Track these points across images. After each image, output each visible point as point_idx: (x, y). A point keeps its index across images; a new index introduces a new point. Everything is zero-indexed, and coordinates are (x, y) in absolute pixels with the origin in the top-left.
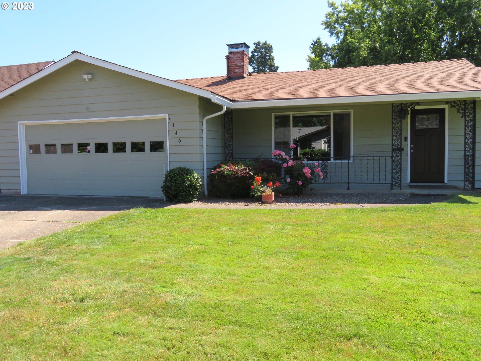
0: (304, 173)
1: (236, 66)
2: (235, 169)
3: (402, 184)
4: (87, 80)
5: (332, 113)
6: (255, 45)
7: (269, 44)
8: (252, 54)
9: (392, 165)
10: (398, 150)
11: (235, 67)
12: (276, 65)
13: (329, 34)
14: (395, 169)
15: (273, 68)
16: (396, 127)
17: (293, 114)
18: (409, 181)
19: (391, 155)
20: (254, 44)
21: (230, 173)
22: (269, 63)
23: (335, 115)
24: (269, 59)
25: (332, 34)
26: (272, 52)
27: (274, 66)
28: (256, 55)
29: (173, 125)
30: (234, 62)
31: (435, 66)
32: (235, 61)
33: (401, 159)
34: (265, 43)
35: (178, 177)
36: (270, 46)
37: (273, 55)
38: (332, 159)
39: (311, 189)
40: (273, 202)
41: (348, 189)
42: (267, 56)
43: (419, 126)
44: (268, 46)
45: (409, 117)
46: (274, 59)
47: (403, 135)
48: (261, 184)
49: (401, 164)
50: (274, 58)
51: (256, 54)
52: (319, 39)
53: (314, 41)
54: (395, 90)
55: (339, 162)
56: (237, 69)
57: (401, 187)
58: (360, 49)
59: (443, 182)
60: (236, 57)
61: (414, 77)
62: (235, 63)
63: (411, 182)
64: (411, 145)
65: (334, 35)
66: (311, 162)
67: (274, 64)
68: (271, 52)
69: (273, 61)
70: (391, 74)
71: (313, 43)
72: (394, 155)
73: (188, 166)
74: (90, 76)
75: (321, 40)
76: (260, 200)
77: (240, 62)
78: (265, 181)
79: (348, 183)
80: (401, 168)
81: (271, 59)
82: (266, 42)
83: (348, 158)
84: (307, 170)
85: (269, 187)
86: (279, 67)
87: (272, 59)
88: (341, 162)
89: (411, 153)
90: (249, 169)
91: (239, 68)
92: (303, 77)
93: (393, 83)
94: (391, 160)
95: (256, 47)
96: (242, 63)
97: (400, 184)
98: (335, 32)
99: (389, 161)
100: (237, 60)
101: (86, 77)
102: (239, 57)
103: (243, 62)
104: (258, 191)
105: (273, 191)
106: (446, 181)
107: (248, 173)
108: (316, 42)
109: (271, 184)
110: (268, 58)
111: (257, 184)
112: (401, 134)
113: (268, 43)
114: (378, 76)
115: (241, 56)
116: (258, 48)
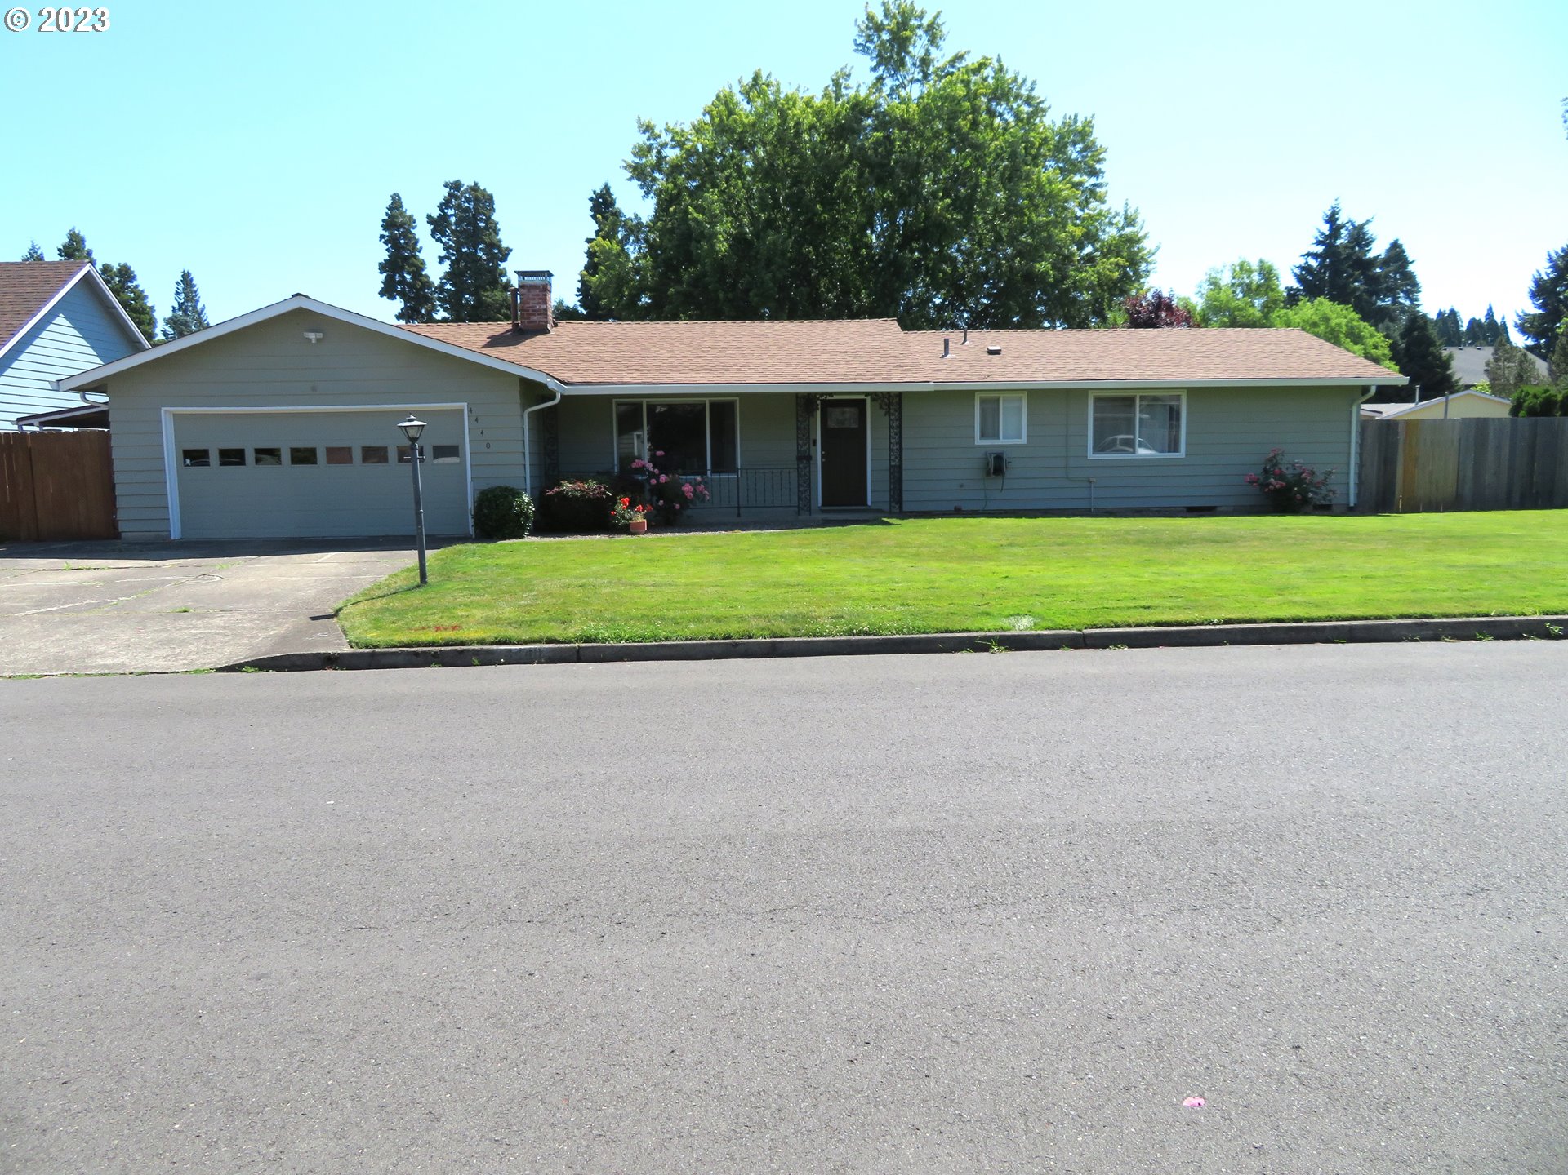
0: (683, 493)
1: (533, 311)
2: (584, 487)
3: (812, 508)
4: (314, 341)
5: (707, 401)
6: (448, 190)
7: (485, 190)
8: (442, 210)
9: (798, 480)
10: (805, 458)
11: (531, 312)
12: (504, 245)
13: (642, 193)
14: (802, 486)
15: (496, 251)
16: (802, 426)
17: (647, 402)
18: (820, 504)
19: (796, 466)
20: (446, 186)
21: (578, 494)
22: (487, 239)
23: (712, 405)
24: (487, 228)
25: (647, 194)
26: (494, 211)
27: (499, 247)
28: (452, 215)
29: (477, 420)
30: (529, 303)
31: (853, 329)
32: (531, 301)
33: (810, 472)
34: (475, 188)
35: (502, 500)
36: (489, 195)
37: (495, 217)
38: (709, 473)
39: (689, 517)
40: (647, 532)
41: (739, 515)
42: (481, 220)
43: (832, 424)
44: (484, 196)
45: (819, 413)
46: (499, 230)
47: (812, 438)
48: (628, 508)
49: (810, 479)
50: (499, 226)
51: (451, 212)
52: (607, 188)
53: (594, 192)
54: (801, 376)
55: (716, 476)
56: (534, 315)
57: (810, 511)
58: (716, 238)
59: (865, 503)
60: (533, 295)
61: (825, 352)
62: (531, 305)
63: (823, 505)
64: (822, 450)
65: (652, 195)
66: (693, 477)
67: (500, 241)
68: (490, 210)
69: (497, 234)
70: (791, 343)
71: (594, 197)
72: (801, 466)
73: (512, 484)
74: (320, 335)
75: (612, 191)
76: (627, 529)
77: (539, 303)
78: (632, 505)
79: (739, 507)
80: (809, 484)
81: (491, 228)
82: (476, 184)
83: (734, 470)
84: (687, 488)
85: (638, 511)
86: (511, 250)
87: (493, 228)
88: (718, 477)
89: (822, 463)
90: (604, 487)
91: (539, 314)
92: (654, 338)
93: (797, 361)
94: (796, 474)
95: (450, 195)
96: (545, 306)
97: (810, 507)
98: (655, 187)
99: (794, 475)
100: (534, 299)
101: (312, 336)
102: (539, 295)
103: (546, 303)
104: (624, 518)
105: (645, 517)
106: (869, 503)
107: (604, 493)
108: (599, 196)
109: (640, 507)
110: (482, 225)
111: (621, 507)
112: (809, 437)
113: (482, 188)
114: (773, 345)
115: (541, 294)
116: (456, 197)
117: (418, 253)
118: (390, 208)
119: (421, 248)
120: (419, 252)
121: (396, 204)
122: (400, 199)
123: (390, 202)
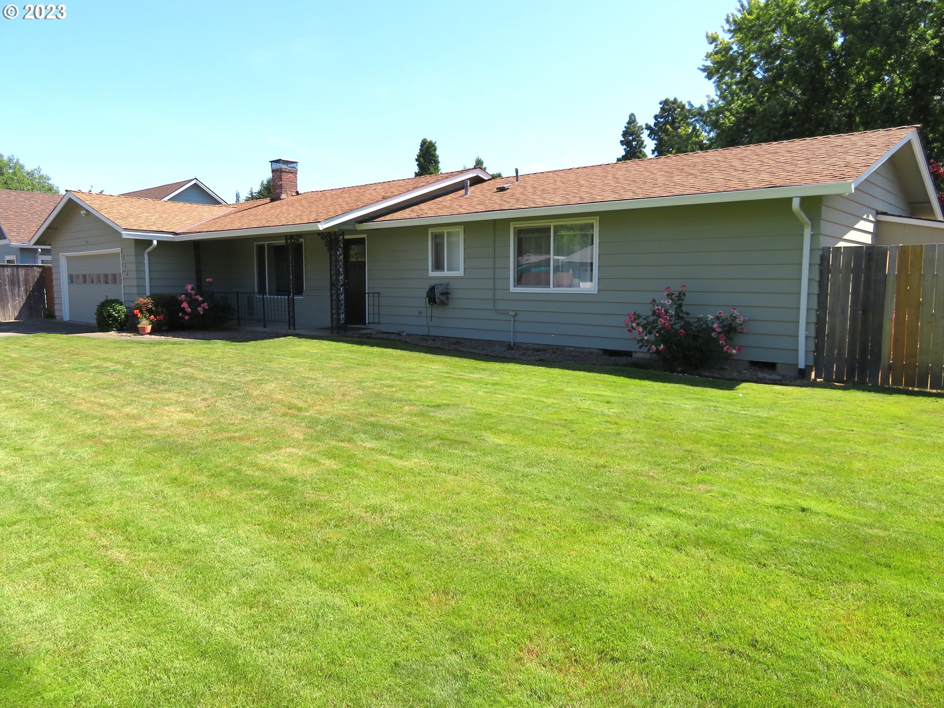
1: (277, 186)
29: (124, 259)
32: (276, 180)
41: (265, 326)
56: (278, 189)
62: (276, 182)
77: (279, 181)
96: (281, 183)
101: (82, 212)
102: (279, 176)
115: (280, 174)
117: (643, 150)
118: (628, 123)
119: (646, 145)
120: (644, 148)
121: (632, 120)
122: (635, 117)
123: (628, 119)
